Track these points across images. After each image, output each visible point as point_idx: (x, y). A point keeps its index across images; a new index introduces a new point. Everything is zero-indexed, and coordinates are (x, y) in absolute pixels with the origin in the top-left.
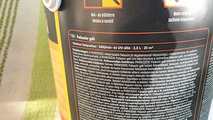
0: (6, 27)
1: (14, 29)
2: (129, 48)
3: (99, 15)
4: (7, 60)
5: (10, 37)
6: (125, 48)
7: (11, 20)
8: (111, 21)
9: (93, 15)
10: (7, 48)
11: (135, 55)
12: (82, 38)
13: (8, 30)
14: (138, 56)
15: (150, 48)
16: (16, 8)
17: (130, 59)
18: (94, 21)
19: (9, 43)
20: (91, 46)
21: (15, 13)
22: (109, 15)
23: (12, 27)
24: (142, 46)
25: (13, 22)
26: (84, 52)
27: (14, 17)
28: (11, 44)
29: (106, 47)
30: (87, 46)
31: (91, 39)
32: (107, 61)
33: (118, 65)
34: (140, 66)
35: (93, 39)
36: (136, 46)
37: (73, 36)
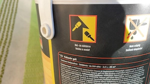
0: (8, 32)
1: (13, 33)
2: (100, 67)
3: (80, 46)
4: (8, 55)
5: (11, 39)
6: (97, 67)
7: (11, 27)
8: (89, 50)
9: (76, 45)
10: (8, 47)
11: (104, 71)
12: (68, 58)
13: (9, 34)
14: (105, 72)
15: (114, 67)
16: (14, 18)
17: (100, 73)
18: (76, 49)
19: (10, 43)
20: (74, 63)
21: (14, 21)
22: (87, 46)
23: (12, 31)
24: (108, 66)
25: (13, 28)
26: (69, 67)
27: (13, 25)
28: (11, 44)
29: (84, 65)
30: (71, 63)
31: (74, 59)
32: (85, 74)
33: (92, 77)
34: (107, 78)
35: (76, 59)
36: (104, 66)
37: (62, 56)
